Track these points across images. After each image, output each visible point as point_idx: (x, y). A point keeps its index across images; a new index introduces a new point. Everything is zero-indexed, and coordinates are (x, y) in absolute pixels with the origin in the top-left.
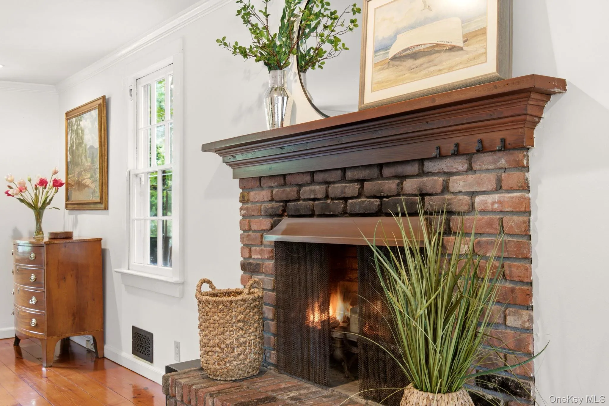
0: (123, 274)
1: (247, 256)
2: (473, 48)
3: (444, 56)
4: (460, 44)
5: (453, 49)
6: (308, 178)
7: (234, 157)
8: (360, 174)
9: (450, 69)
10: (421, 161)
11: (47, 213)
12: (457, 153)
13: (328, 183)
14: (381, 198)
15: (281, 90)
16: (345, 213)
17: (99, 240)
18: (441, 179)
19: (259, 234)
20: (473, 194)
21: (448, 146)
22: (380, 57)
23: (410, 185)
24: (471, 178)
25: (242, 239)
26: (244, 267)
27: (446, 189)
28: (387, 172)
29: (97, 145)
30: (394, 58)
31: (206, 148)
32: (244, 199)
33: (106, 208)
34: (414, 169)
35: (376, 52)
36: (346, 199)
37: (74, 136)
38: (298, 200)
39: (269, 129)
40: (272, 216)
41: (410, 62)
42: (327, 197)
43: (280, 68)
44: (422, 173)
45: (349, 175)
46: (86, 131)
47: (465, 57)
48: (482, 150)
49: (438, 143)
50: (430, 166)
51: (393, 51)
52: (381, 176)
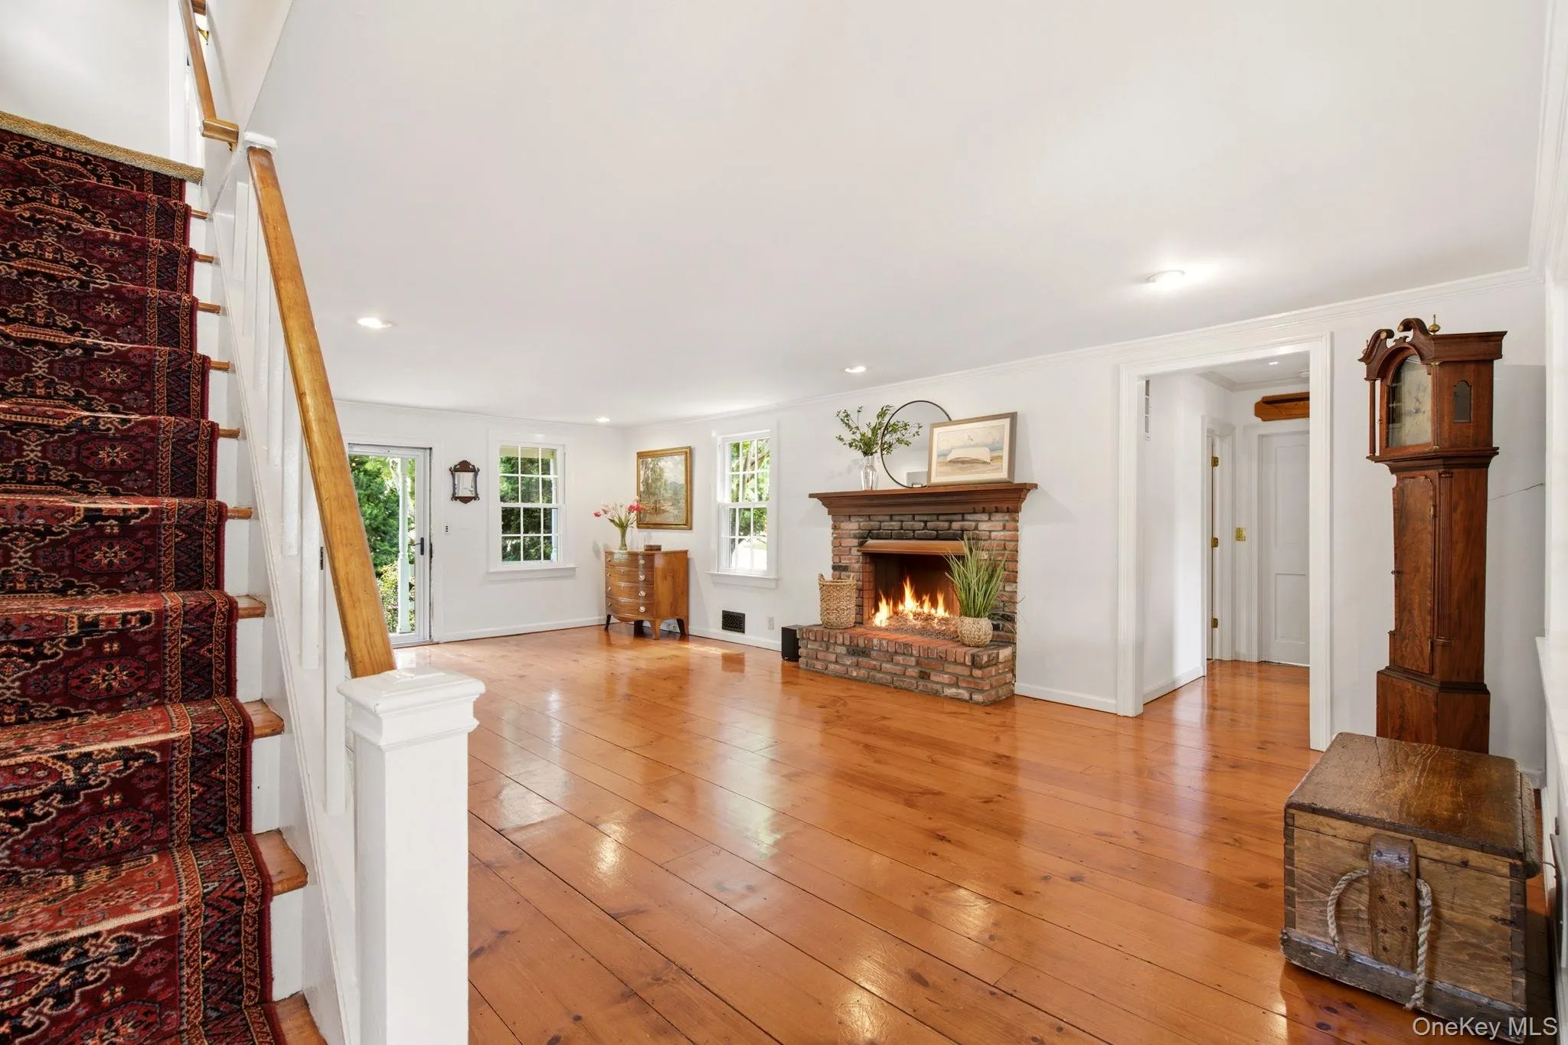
0: (713, 575)
1: (838, 561)
2: (996, 464)
3: (981, 465)
4: (989, 461)
5: (985, 463)
6: (888, 518)
7: (832, 502)
8: (925, 518)
9: (984, 472)
10: (963, 514)
11: (629, 530)
12: (984, 511)
13: (902, 521)
14: (937, 531)
15: (872, 467)
16: (914, 538)
17: (686, 552)
18: (974, 524)
19: (847, 549)
20: (990, 532)
21: (980, 507)
22: (941, 459)
23: (956, 525)
24: (989, 524)
25: (833, 551)
26: (835, 568)
27: (976, 528)
28: (941, 518)
29: (681, 480)
30: (950, 462)
32: (835, 528)
33: (691, 529)
34: (959, 517)
35: (939, 456)
36: (914, 531)
37: (649, 473)
40: (859, 538)
41: (960, 465)
42: (901, 529)
43: (872, 454)
44: (963, 520)
45: (917, 518)
46: (666, 470)
47: (991, 468)
48: (997, 511)
49: (974, 506)
50: (968, 517)
51: (949, 458)
52: (938, 520)
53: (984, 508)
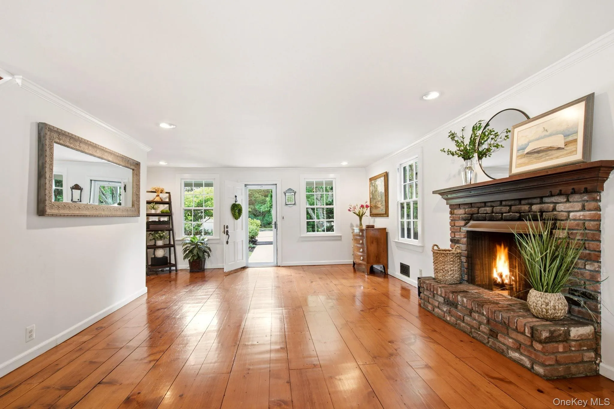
0: (396, 242)
1: (453, 236)
2: (570, 148)
3: (553, 152)
4: (563, 147)
5: (559, 149)
6: (483, 205)
7: (447, 196)
8: (510, 203)
9: (557, 158)
10: (541, 198)
11: (363, 218)
12: (560, 194)
13: (493, 207)
14: (520, 213)
15: (470, 168)
16: (501, 219)
17: (385, 229)
18: (552, 205)
19: (459, 228)
20: (569, 212)
21: (556, 190)
22: (521, 153)
23: (535, 208)
24: (568, 205)
25: (451, 229)
26: (452, 241)
27: (554, 209)
28: (523, 202)
29: (383, 191)
30: (527, 153)
31: (434, 192)
32: (451, 213)
33: (388, 216)
34: (538, 200)
35: (518, 150)
36: (502, 214)
37: (373, 188)
38: (478, 213)
39: (464, 185)
40: (465, 220)
41: (536, 155)
42: (492, 212)
43: (470, 159)
44: (542, 203)
45: (504, 203)
46: (378, 186)
47: (565, 152)
48: (574, 192)
49: (550, 190)
50: (546, 200)
51: (527, 150)
52: (520, 204)
53: (561, 190)
